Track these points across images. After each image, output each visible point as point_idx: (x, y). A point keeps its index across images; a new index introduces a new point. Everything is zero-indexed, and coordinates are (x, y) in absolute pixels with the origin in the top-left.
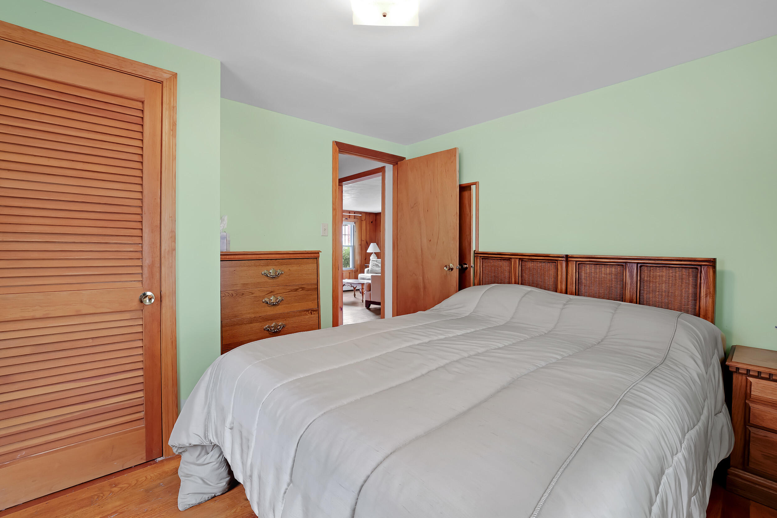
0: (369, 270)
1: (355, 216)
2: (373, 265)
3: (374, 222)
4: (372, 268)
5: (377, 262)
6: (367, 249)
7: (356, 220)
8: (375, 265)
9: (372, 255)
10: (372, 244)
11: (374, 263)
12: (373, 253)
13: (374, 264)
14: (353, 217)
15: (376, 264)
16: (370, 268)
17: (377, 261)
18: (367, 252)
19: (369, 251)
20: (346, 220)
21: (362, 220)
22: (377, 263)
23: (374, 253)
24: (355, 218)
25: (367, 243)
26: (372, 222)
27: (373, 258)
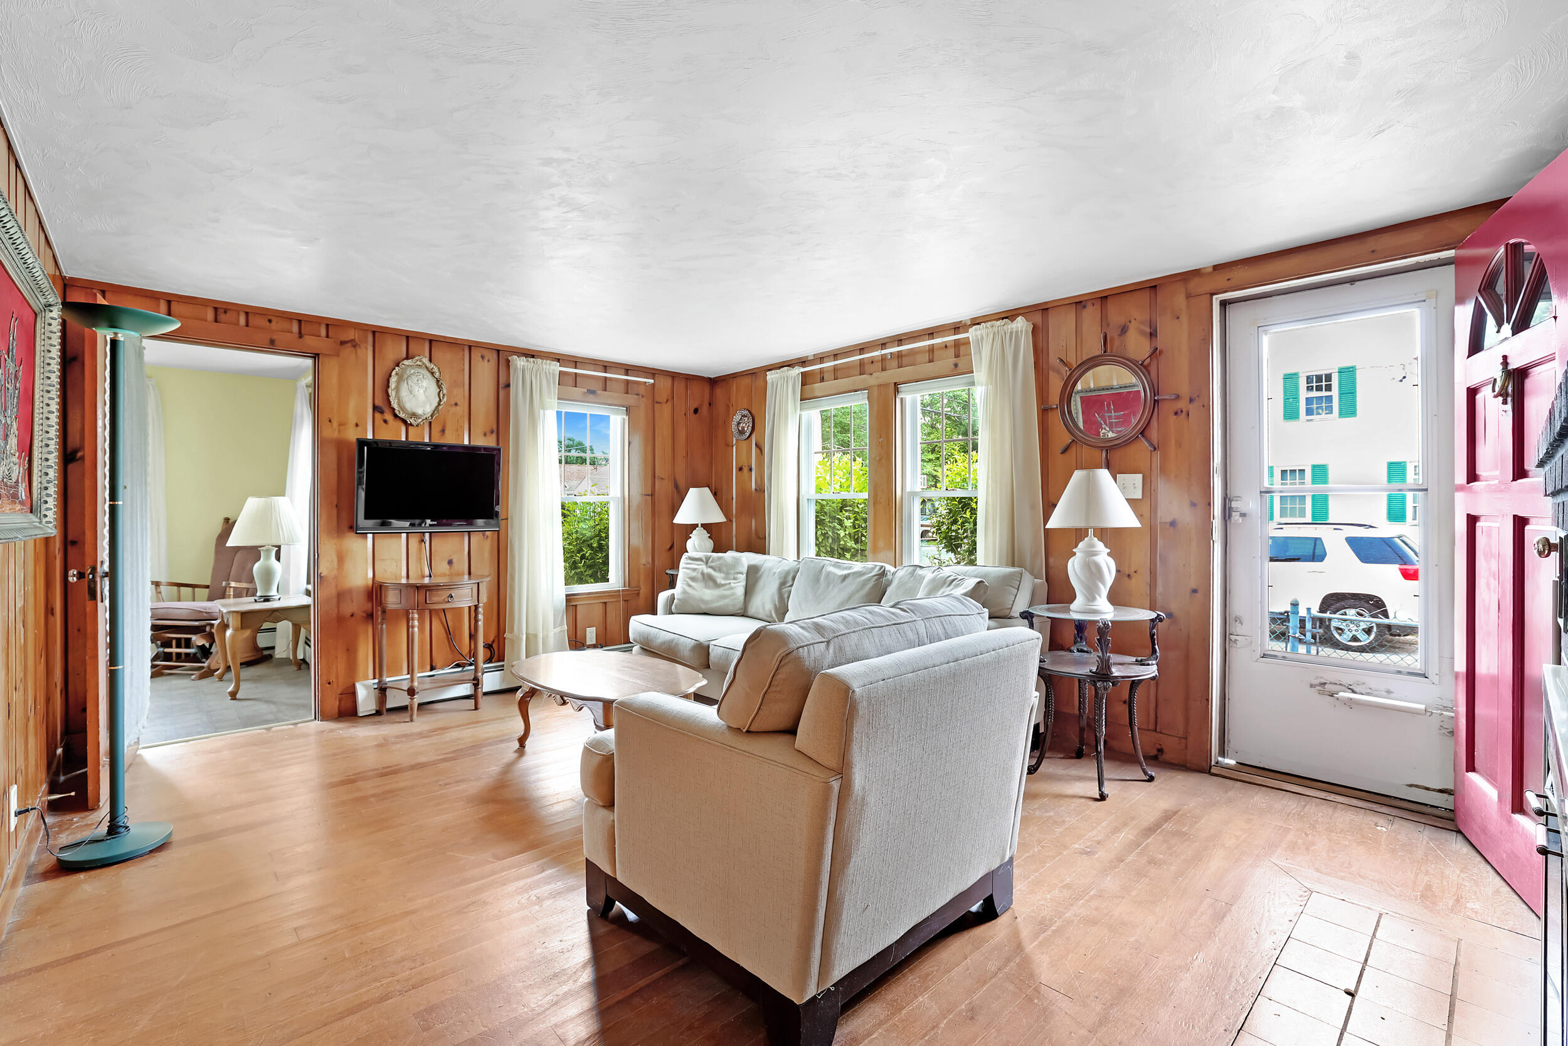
0: (673, 598)
1: (628, 381)
2: (693, 579)
3: (705, 410)
4: (684, 592)
5: (707, 563)
6: (674, 511)
7: (631, 399)
8: (700, 576)
9: (694, 532)
10: (692, 490)
11: (695, 570)
12: (697, 525)
13: (694, 574)
14: (622, 386)
15: (703, 574)
16: (677, 591)
17: (707, 561)
18: (675, 521)
19: (683, 517)
20: (591, 396)
21: (657, 399)
22: (710, 571)
23: (702, 525)
24: (627, 393)
25: (676, 486)
26: (696, 411)
27: (697, 544)
